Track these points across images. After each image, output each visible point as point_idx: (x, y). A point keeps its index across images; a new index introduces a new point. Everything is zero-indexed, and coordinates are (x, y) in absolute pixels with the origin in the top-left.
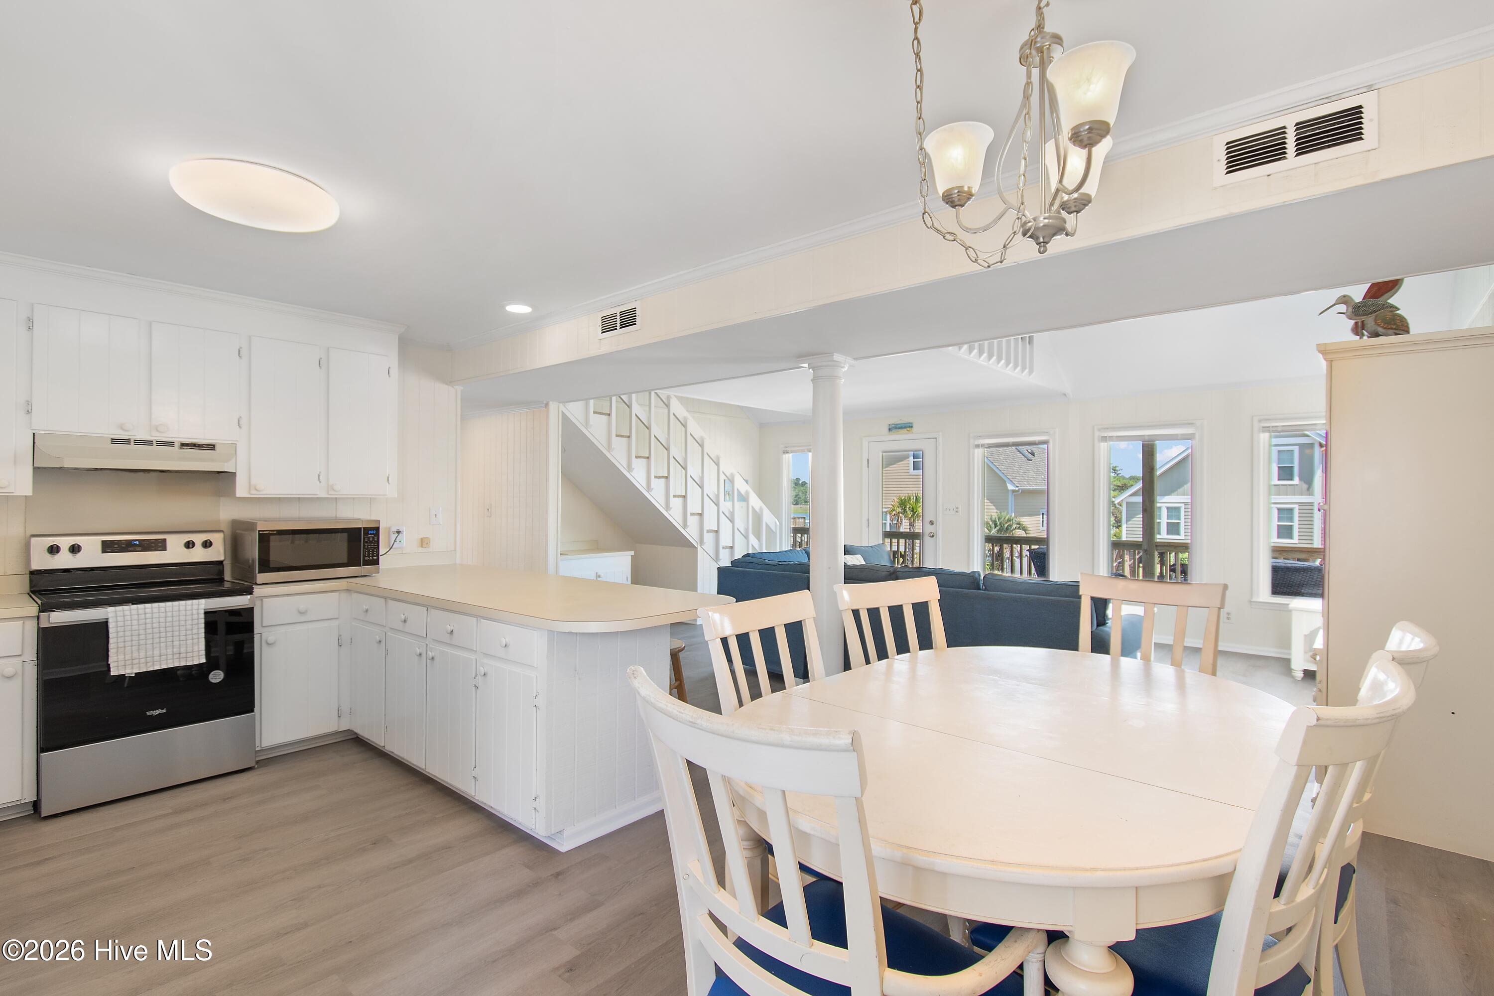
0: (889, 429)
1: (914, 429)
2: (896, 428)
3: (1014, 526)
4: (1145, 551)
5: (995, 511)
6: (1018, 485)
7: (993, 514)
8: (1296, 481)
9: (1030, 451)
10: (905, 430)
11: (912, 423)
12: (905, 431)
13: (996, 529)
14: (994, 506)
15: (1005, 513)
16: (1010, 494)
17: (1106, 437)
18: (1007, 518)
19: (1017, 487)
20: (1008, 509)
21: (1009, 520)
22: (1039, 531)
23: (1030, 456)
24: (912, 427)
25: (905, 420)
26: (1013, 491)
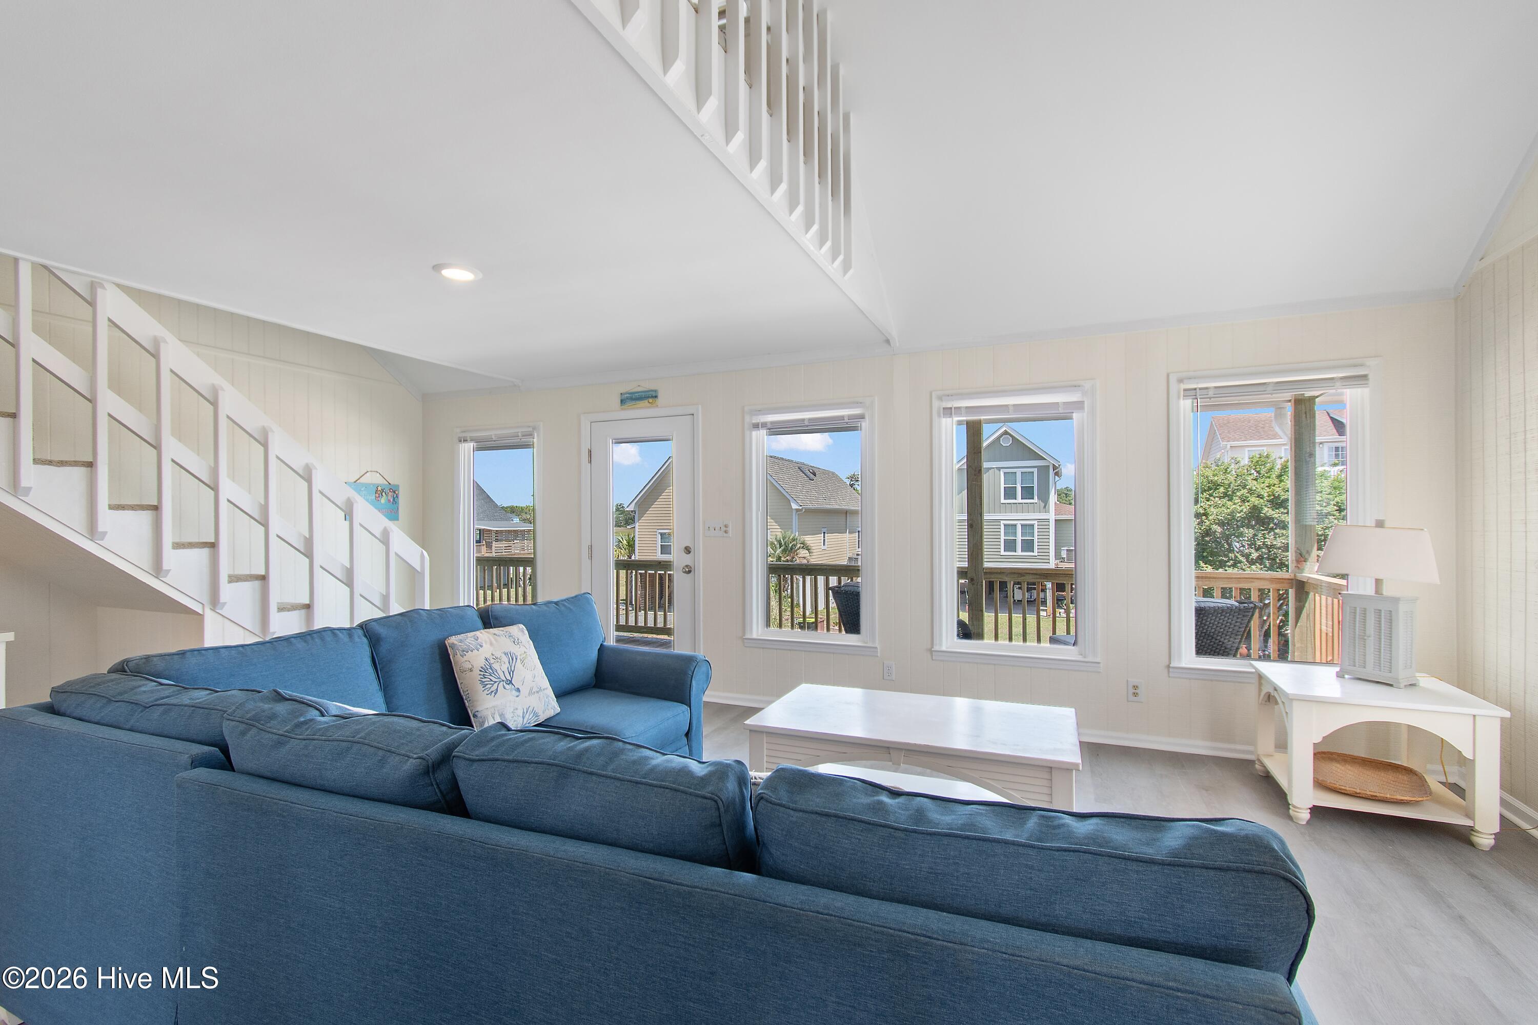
0: (622, 401)
1: (660, 401)
2: (632, 399)
3: (799, 545)
4: (972, 580)
5: (780, 530)
6: (801, 504)
7: (777, 533)
8: (1036, 500)
9: (811, 471)
10: (646, 401)
11: (656, 391)
12: (645, 403)
13: (780, 550)
14: (778, 525)
15: (789, 532)
16: (794, 512)
17: (951, 408)
18: (792, 537)
19: (801, 506)
20: (792, 528)
21: (794, 540)
22: (821, 550)
23: (812, 476)
24: (656, 397)
25: (646, 386)
26: (797, 510)
